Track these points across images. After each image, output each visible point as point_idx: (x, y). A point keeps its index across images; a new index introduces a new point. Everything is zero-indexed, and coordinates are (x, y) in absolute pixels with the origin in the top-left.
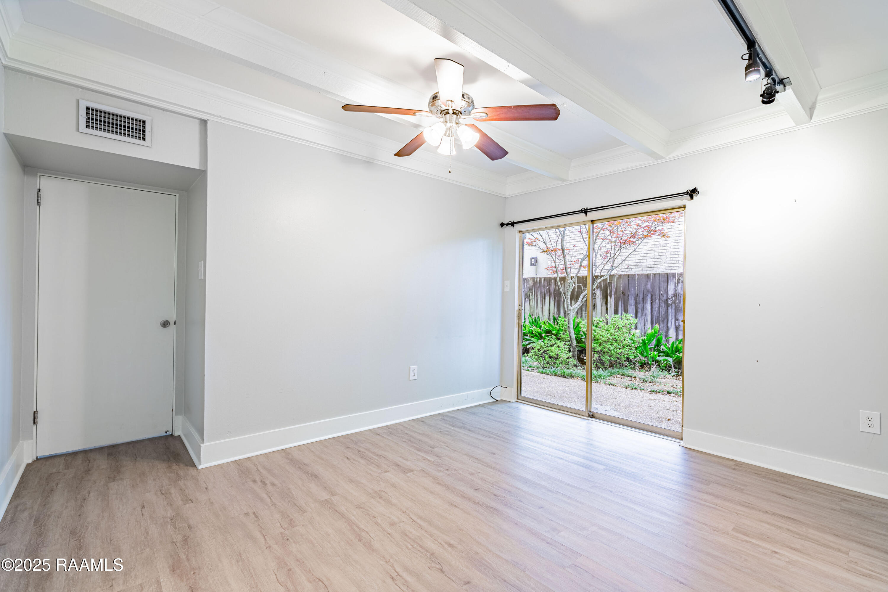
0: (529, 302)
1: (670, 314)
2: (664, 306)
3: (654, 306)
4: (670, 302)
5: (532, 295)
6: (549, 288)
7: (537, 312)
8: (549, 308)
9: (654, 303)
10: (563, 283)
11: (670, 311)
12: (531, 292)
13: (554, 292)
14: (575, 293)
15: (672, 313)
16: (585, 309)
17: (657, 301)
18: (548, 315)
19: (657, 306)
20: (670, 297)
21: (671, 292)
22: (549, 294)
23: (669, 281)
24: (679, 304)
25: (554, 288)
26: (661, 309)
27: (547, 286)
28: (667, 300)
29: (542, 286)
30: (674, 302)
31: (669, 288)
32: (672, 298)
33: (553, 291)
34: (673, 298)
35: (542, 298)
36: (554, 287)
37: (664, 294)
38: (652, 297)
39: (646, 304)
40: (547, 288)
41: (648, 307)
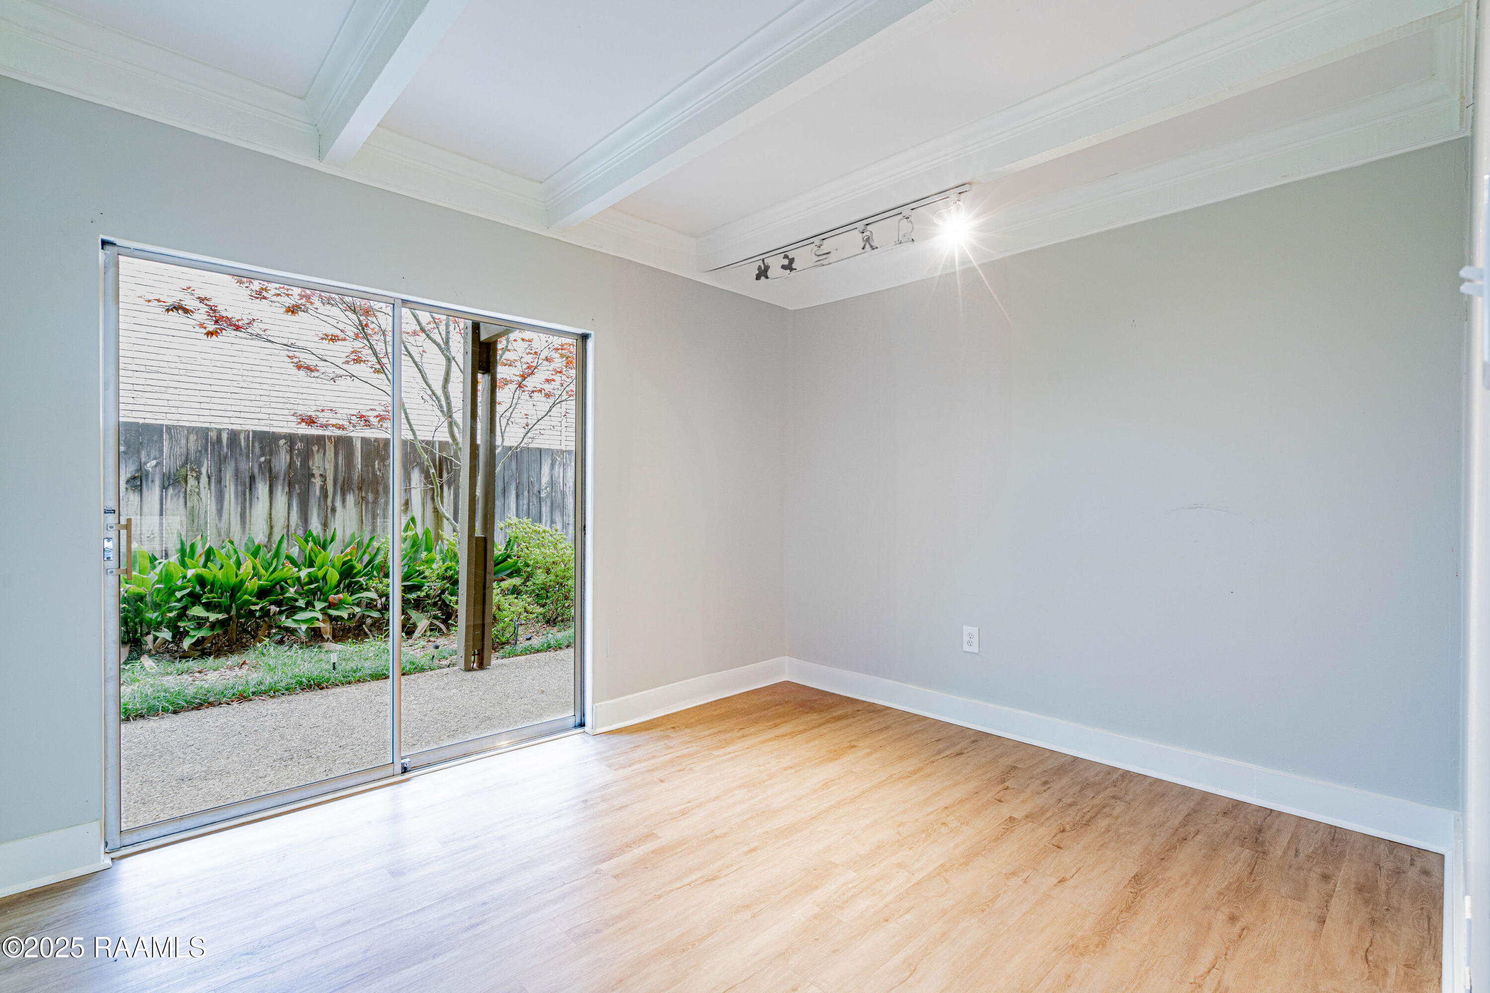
0: (182, 500)
1: (544, 514)
2: (535, 502)
3: (521, 503)
4: (543, 495)
5: (198, 478)
6: (270, 461)
7: (223, 525)
8: (270, 514)
9: (521, 497)
10: (318, 451)
11: (544, 509)
12: (192, 470)
13: (287, 473)
14: (357, 475)
15: (546, 513)
16: (382, 512)
17: (526, 493)
18: (267, 532)
19: (526, 502)
20: (544, 488)
21: (545, 479)
22: (270, 477)
23: (543, 460)
24: (555, 497)
25: (288, 460)
26: (531, 507)
27: (262, 455)
28: (539, 492)
29: (241, 454)
30: (549, 495)
31: (542, 473)
32: (546, 488)
33: (283, 468)
34: (548, 489)
35: (239, 488)
36: (288, 457)
37: (535, 482)
38: (517, 487)
39: (508, 498)
40: (262, 459)
41: (512, 503)
